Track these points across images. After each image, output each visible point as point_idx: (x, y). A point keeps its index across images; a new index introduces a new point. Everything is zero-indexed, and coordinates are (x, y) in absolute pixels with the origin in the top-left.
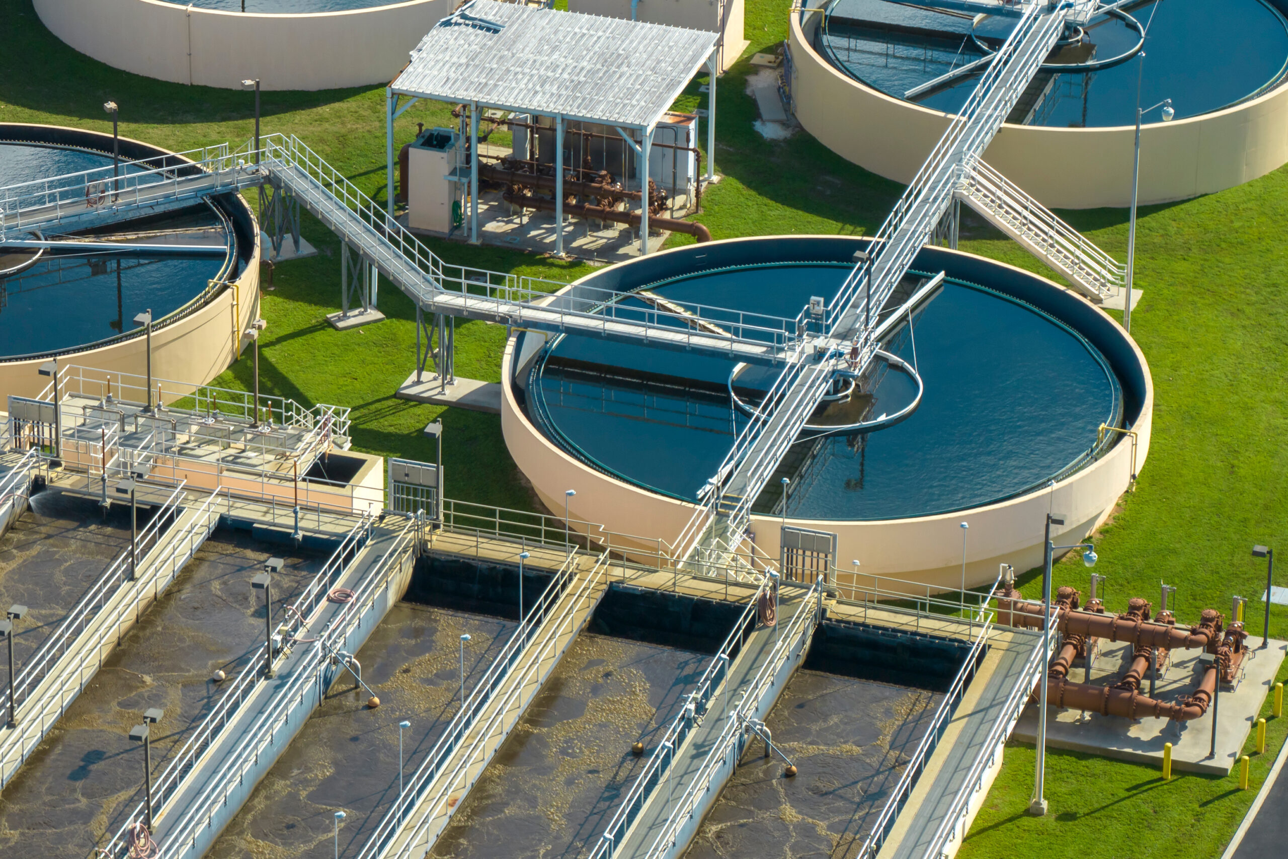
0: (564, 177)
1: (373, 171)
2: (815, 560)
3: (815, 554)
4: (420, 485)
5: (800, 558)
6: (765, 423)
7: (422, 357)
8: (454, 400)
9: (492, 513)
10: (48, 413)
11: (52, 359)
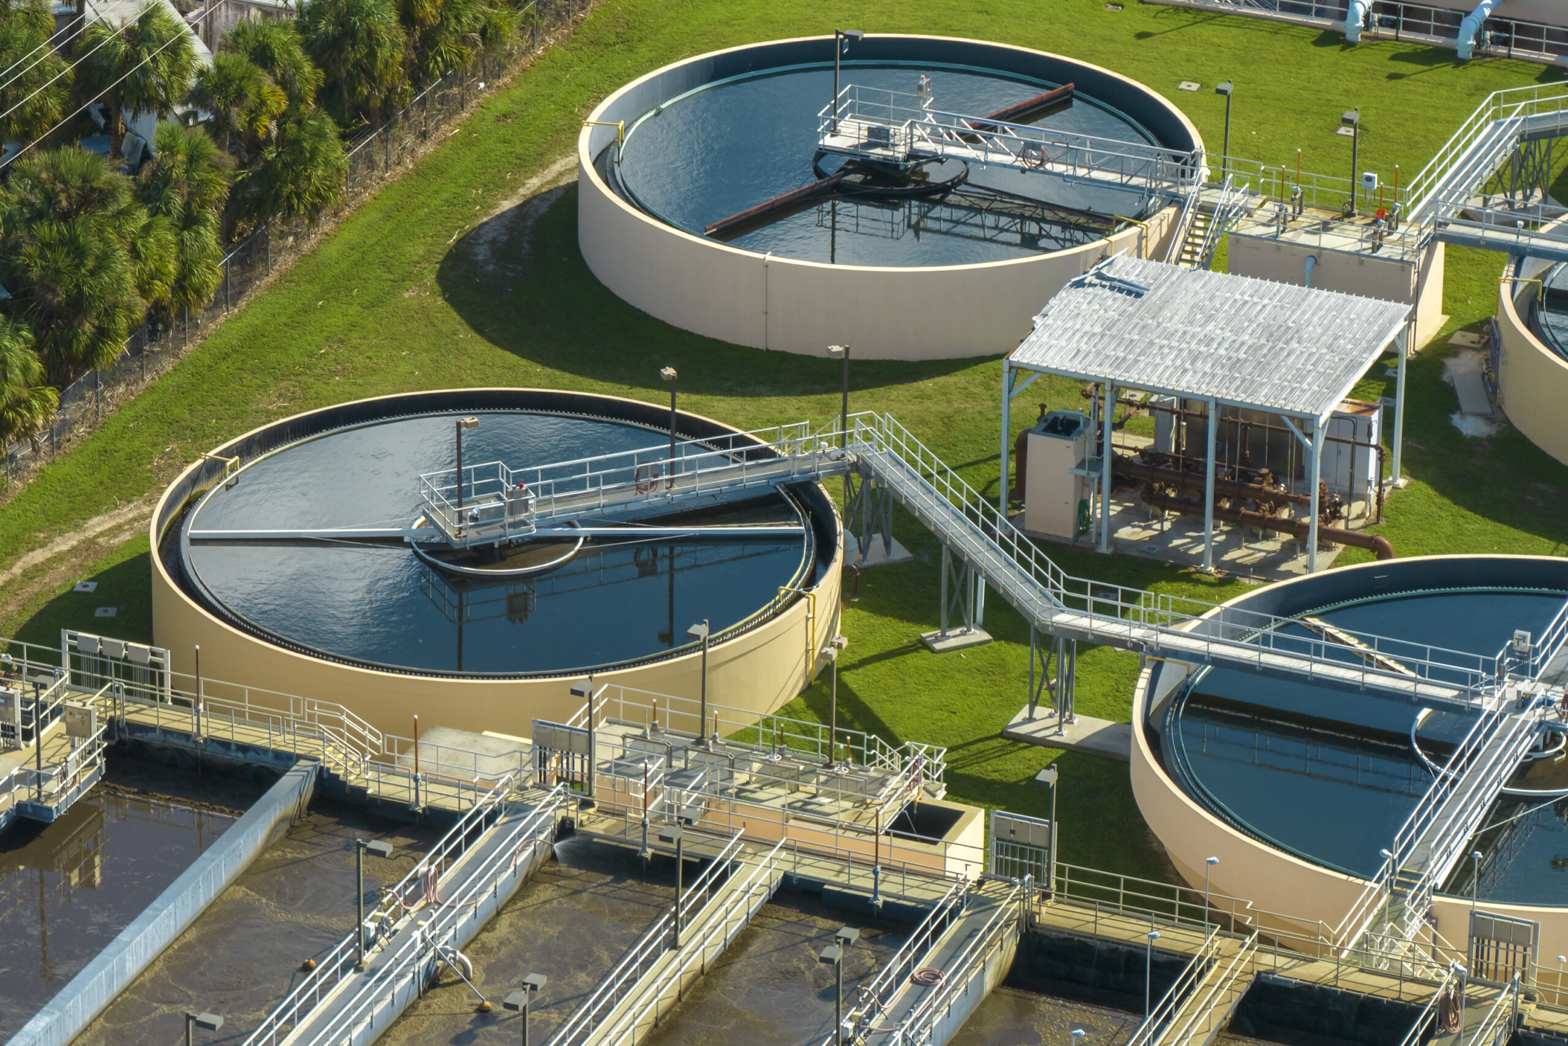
0: (1216, 474)
1: (985, 461)
2: (1511, 954)
3: (1511, 946)
4: (1028, 845)
5: (1493, 951)
6: (1454, 782)
7: (1036, 688)
8: (1073, 743)
9: (1115, 882)
10: (581, 742)
11: (587, 676)
